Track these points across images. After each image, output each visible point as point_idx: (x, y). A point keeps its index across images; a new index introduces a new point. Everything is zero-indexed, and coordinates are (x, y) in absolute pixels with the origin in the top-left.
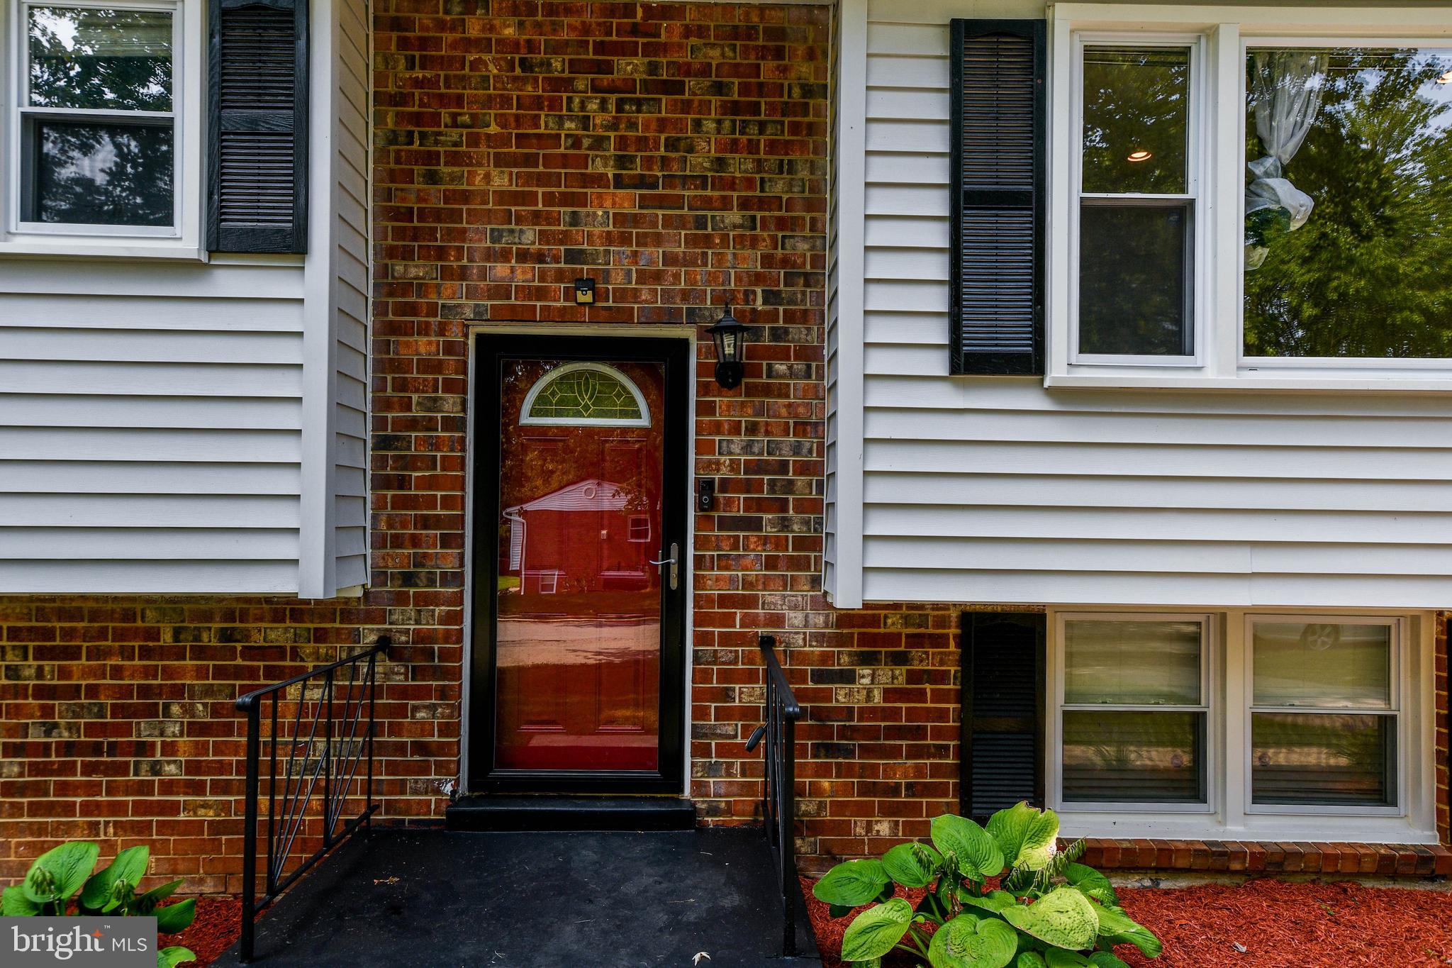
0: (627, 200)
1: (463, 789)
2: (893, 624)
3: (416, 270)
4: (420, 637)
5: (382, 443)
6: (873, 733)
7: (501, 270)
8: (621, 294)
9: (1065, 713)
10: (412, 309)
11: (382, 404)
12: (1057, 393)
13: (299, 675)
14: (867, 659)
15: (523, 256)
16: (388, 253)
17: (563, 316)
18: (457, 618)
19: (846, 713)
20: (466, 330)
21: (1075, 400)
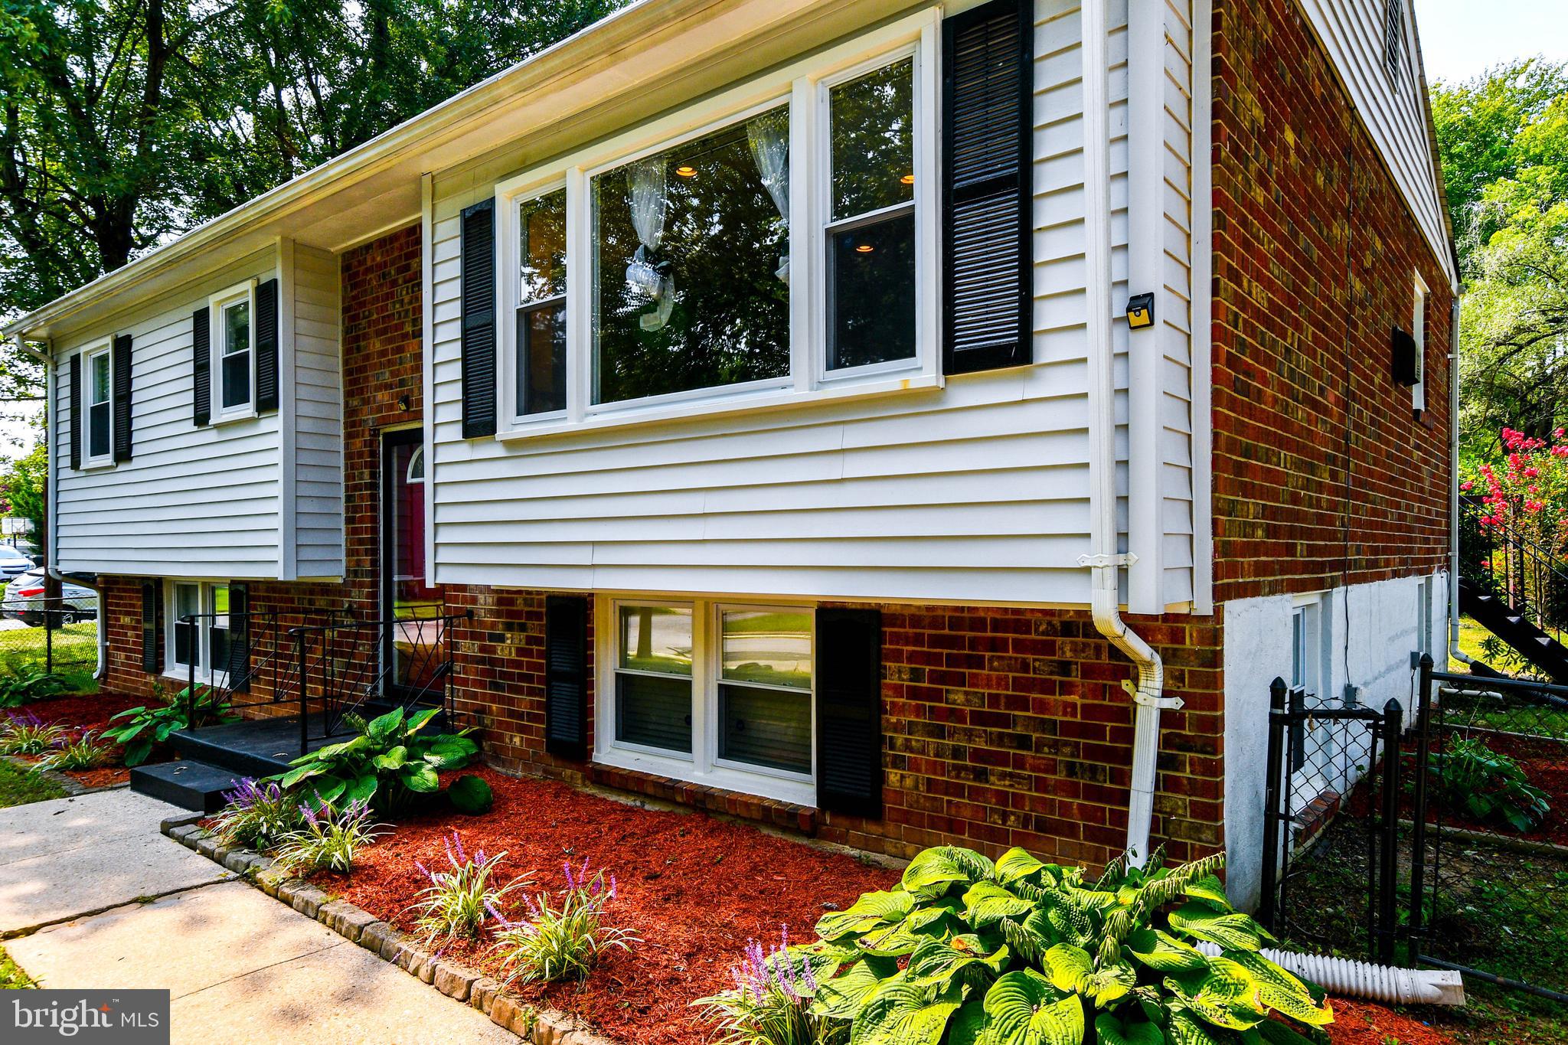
1: (380, 692)
3: (355, 402)
5: (347, 499)
6: (513, 677)
7: (379, 395)
9: (616, 677)
10: (355, 424)
11: (348, 477)
13: (328, 624)
14: (509, 627)
15: (386, 386)
16: (349, 394)
17: (399, 420)
19: (501, 662)
20: (375, 433)
21: (517, 448)
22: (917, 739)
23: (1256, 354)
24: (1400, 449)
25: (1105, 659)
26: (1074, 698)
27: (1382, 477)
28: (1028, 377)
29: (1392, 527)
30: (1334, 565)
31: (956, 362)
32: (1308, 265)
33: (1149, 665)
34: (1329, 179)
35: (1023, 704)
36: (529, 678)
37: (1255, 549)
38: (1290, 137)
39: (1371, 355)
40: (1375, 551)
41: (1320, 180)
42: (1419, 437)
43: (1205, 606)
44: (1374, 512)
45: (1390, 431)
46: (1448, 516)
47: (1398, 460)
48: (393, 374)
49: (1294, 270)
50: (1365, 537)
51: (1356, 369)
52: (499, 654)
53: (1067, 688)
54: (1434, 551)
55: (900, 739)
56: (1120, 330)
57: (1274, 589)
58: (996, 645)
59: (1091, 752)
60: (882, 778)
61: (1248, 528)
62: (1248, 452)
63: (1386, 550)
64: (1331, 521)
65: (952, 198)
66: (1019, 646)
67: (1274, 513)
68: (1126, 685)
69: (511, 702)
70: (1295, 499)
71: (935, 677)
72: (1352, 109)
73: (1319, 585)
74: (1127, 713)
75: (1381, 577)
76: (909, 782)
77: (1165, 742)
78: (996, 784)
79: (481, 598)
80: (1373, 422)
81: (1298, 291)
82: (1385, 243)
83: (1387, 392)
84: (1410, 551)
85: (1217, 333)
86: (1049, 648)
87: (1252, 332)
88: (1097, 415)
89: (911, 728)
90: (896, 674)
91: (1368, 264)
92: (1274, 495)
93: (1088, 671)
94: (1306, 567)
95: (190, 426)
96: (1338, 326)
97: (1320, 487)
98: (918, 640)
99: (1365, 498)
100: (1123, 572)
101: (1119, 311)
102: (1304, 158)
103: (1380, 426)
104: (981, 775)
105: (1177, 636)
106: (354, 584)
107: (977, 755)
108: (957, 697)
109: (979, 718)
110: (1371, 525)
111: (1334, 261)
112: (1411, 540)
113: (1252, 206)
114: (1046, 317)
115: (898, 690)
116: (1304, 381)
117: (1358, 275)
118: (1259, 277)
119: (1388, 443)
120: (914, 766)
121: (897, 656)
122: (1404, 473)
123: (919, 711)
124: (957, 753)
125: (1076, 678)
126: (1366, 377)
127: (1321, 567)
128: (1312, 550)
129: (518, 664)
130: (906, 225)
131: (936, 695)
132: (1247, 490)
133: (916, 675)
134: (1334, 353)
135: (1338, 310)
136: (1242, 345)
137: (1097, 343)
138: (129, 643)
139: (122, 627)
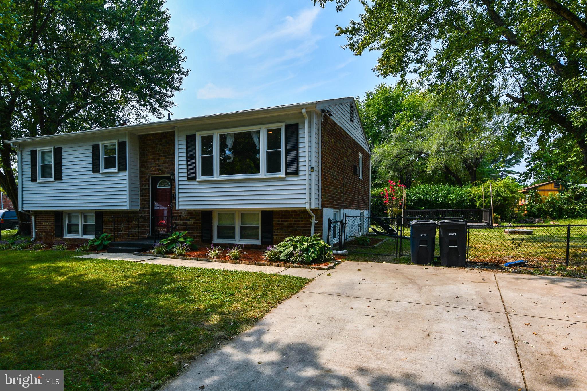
0: (163, 158)
1: (151, 235)
2: (194, 213)
3: (143, 169)
4: (145, 215)
5: (141, 191)
6: (192, 228)
7: (152, 168)
8: (164, 171)
9: (218, 226)
10: (143, 174)
11: (140, 186)
12: (198, 182)
13: (133, 220)
14: (191, 218)
15: (154, 167)
16: (141, 167)
17: (158, 174)
18: (149, 213)
19: (189, 225)
20: (149, 177)
21: (201, 182)
22: (279, 231)
23: (327, 173)
24: (356, 186)
25: (307, 216)
26: (303, 222)
27: (351, 191)
28: (298, 177)
29: (354, 200)
30: (341, 205)
31: (287, 174)
32: (336, 158)
33: (313, 216)
34: (340, 143)
35: (296, 224)
36: (197, 228)
37: (328, 201)
38: (333, 140)
39: (349, 170)
40: (350, 204)
41: (338, 145)
42: (360, 183)
43: (320, 208)
44: (350, 197)
45: (353, 183)
46: (369, 199)
47: (355, 188)
48: (156, 164)
49: (334, 160)
50: (347, 201)
51: (345, 173)
52: (188, 223)
53: (302, 221)
54: (365, 206)
55: (276, 231)
56: (310, 171)
57: (330, 207)
58: (292, 215)
59: (306, 230)
60: (273, 238)
61: (326, 198)
62: (326, 187)
63: (352, 204)
64: (340, 198)
65: (287, 150)
66: (295, 215)
67: (330, 196)
68: (310, 220)
69: (192, 233)
70: (334, 194)
71: (282, 221)
72: (344, 131)
73: (338, 208)
74: (310, 224)
75: (351, 209)
76: (278, 238)
77: (315, 227)
79: (183, 212)
80: (349, 182)
81: (334, 163)
82: (352, 150)
83: (353, 176)
84: (358, 205)
85: (322, 171)
86: (299, 215)
87: (327, 170)
88: (307, 182)
89: (278, 229)
90: (275, 221)
91: (348, 155)
92: (330, 194)
93: (305, 218)
94: (336, 205)
95: (91, 173)
96: (342, 166)
97: (338, 193)
98: (279, 215)
99: (348, 195)
100: (310, 203)
101: (310, 169)
102: (335, 142)
103: (351, 182)
105: (317, 212)
106: (143, 211)
107: (289, 232)
108: (286, 224)
109: (289, 227)
110: (348, 199)
111: (341, 156)
112: (358, 203)
113: (327, 153)
114: (301, 169)
115: (276, 224)
116: (335, 176)
117: (346, 157)
118: (328, 162)
119: (352, 185)
120: (278, 235)
121: (276, 218)
122: (356, 190)
123: (279, 226)
124: (285, 232)
125: (303, 220)
126: (347, 174)
127: (339, 205)
128: (337, 202)
129: (194, 225)
130: (280, 152)
131: (282, 224)
132: (326, 193)
133: (278, 221)
134: (341, 171)
135: (342, 164)
136: (325, 172)
137: (307, 173)
138: (47, 230)
139: (44, 225)
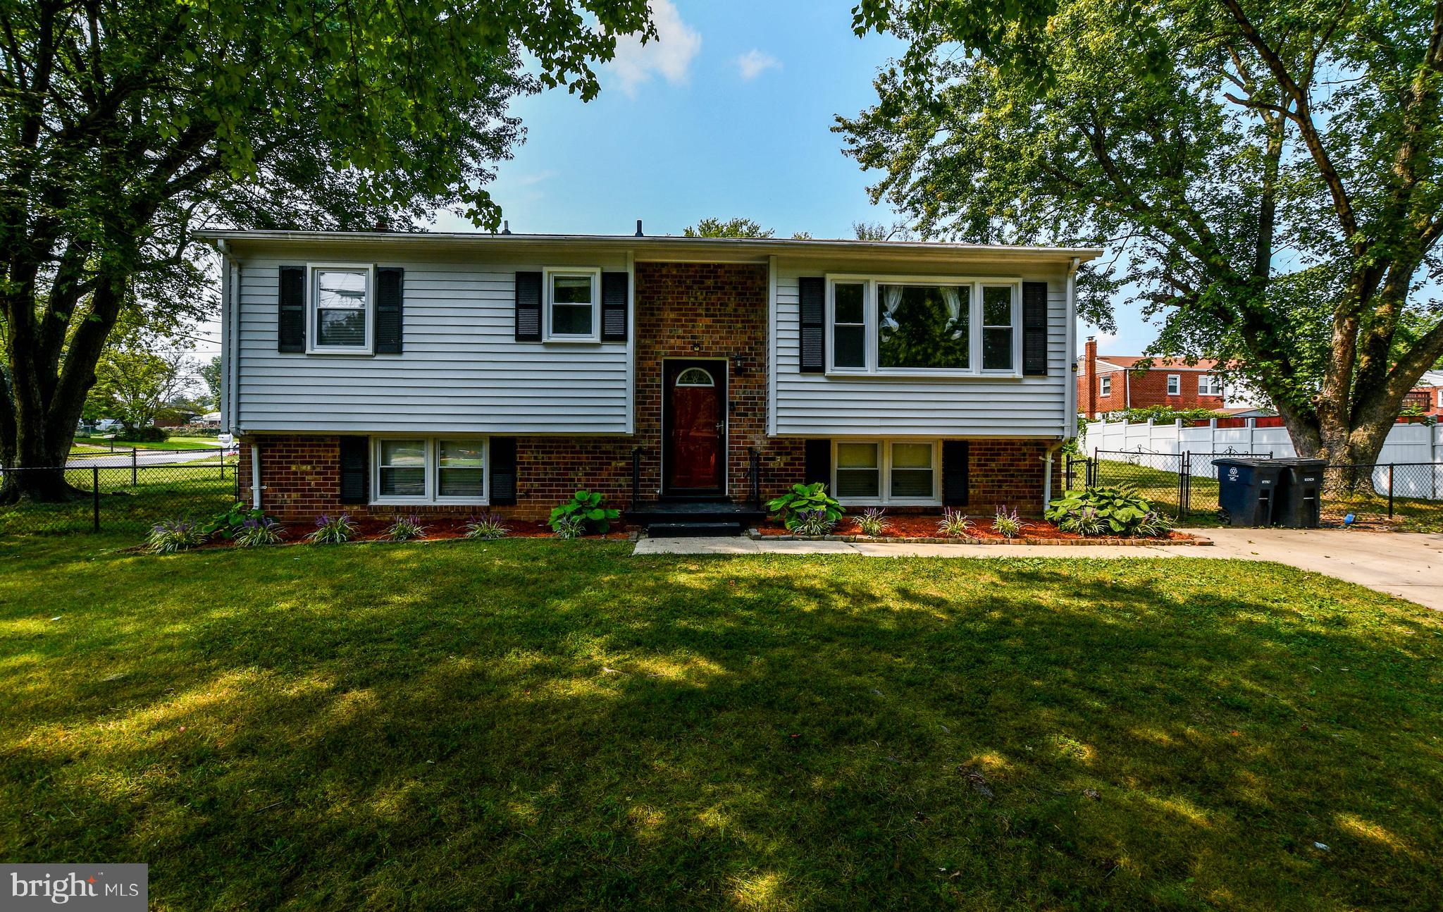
0: (708, 321)
1: (662, 492)
2: (787, 444)
3: (648, 341)
4: (650, 448)
7: (672, 341)
8: (707, 348)
9: (837, 469)
10: (646, 353)
12: (828, 377)
13: (615, 459)
14: (779, 454)
15: (679, 337)
17: (690, 354)
18: (659, 442)
19: (773, 470)
20: (659, 359)
21: (834, 379)
22: (979, 479)
25: (1034, 452)
26: (1027, 462)
28: (1044, 379)
31: (1027, 372)
33: (1050, 451)
35: (1012, 465)
48: (685, 332)
52: (771, 466)
53: (1025, 460)
55: (974, 480)
58: (1004, 449)
59: (1031, 476)
60: (968, 492)
65: (1025, 329)
66: (1012, 449)
68: (1040, 457)
71: (986, 460)
74: (1040, 465)
76: (977, 492)
77: (1052, 471)
78: (1005, 488)
79: (758, 442)
86: (1021, 449)
88: (1067, 390)
89: (978, 476)
90: (973, 460)
93: (1031, 455)
95: (512, 340)
98: (980, 449)
104: (1000, 487)
106: (641, 437)
107: (999, 481)
108: (993, 465)
109: (999, 470)
114: (1050, 365)
115: (973, 465)
120: (979, 487)
121: (973, 454)
123: (980, 470)
124: (993, 481)
125: (1026, 457)
129: (786, 470)
130: (1011, 331)
131: (986, 465)
133: (979, 460)
137: (1068, 373)
138: (309, 484)
139: (295, 473)
